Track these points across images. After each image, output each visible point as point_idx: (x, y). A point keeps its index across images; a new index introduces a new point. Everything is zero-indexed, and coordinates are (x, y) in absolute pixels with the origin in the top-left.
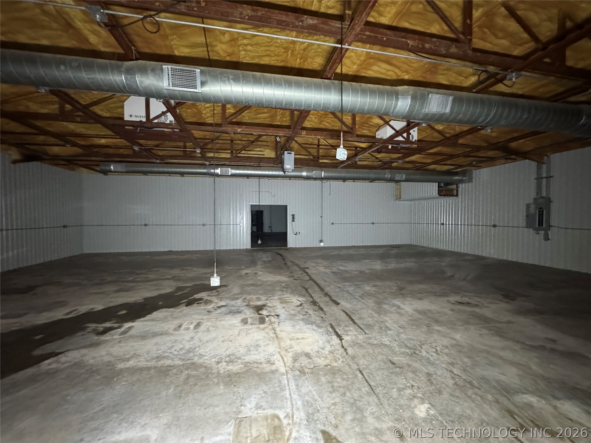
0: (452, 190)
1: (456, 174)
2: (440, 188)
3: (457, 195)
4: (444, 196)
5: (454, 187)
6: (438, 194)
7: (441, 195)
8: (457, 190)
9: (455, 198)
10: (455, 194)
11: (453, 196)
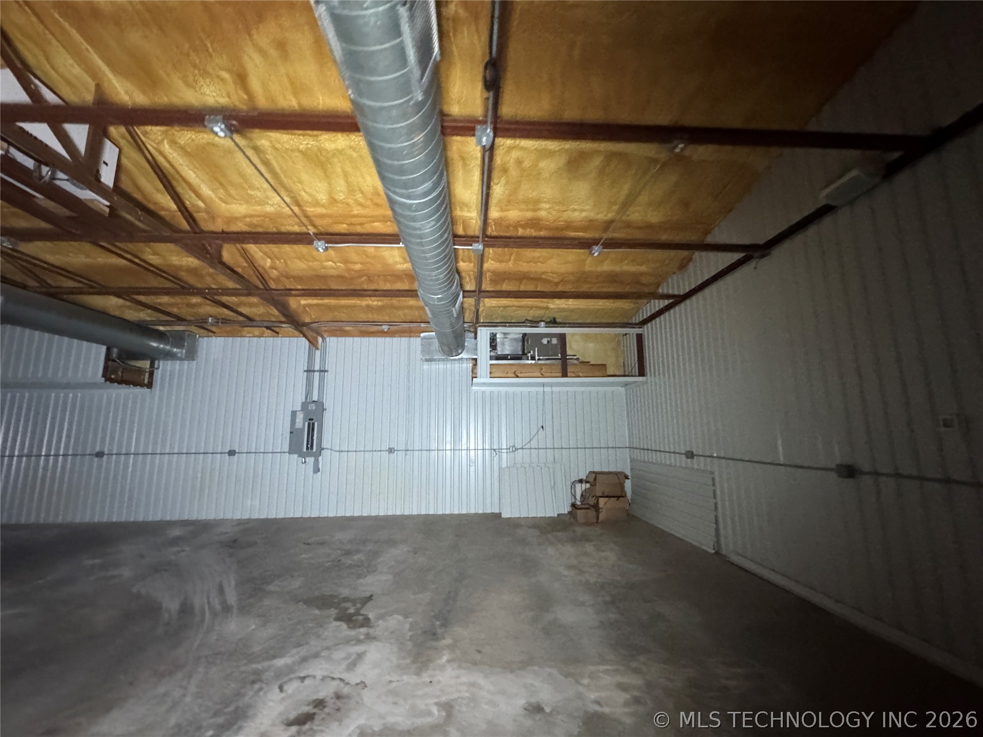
0: (140, 371)
1: (161, 336)
2: (110, 363)
3: (150, 385)
4: (120, 382)
5: (145, 364)
6: (104, 375)
7: (112, 381)
8: (151, 374)
9: (146, 390)
10: (146, 381)
11: (142, 385)
